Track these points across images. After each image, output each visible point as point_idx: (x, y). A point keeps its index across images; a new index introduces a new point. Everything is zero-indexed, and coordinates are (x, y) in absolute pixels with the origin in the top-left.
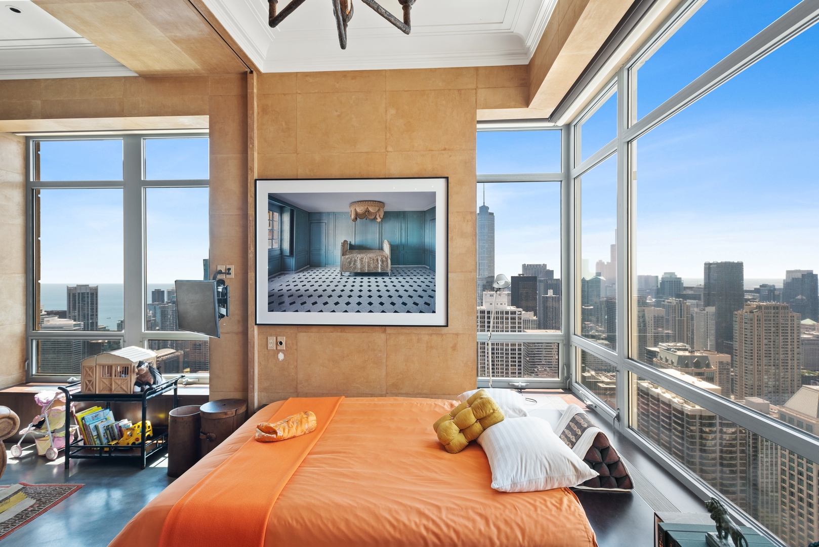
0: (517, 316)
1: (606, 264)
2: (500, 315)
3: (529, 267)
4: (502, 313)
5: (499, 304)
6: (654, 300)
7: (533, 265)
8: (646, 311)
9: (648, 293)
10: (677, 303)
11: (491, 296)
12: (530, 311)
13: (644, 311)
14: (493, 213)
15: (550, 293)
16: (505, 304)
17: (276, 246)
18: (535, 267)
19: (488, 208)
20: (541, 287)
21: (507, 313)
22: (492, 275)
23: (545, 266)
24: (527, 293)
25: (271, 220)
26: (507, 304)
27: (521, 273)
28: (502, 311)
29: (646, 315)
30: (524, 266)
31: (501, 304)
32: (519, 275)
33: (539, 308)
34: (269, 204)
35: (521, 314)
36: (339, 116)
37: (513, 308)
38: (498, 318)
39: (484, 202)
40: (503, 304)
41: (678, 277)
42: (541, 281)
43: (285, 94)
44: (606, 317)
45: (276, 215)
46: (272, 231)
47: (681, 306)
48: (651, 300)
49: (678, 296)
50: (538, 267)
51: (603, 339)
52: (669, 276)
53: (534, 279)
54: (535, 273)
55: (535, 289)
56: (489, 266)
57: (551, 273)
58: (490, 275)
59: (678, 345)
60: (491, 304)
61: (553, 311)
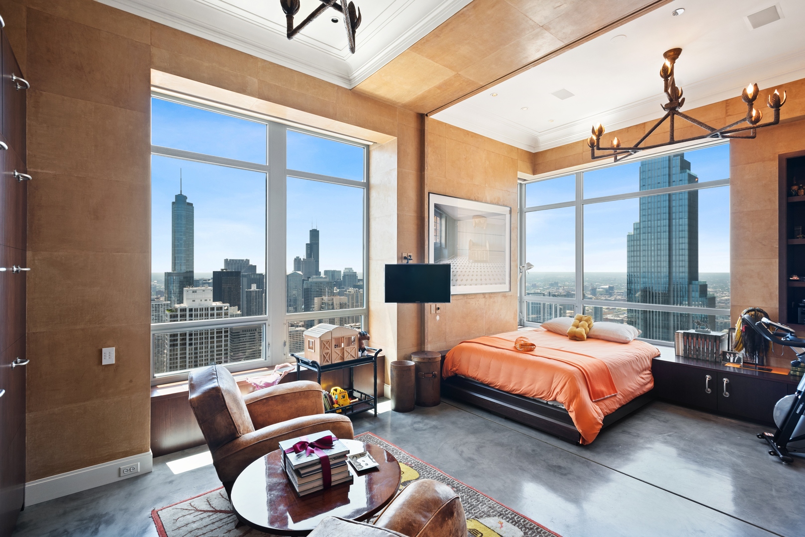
0: (223, 311)
1: (302, 260)
2: (204, 312)
3: (232, 262)
4: (207, 309)
5: (203, 300)
6: (338, 290)
7: (236, 260)
8: (334, 299)
9: (335, 284)
10: (354, 292)
11: (193, 292)
12: (234, 306)
13: (333, 300)
14: (192, 204)
15: (254, 287)
16: (210, 300)
17: (438, 241)
18: (238, 262)
19: (185, 198)
20: (244, 281)
21: (213, 309)
22: (191, 270)
23: (248, 261)
24: (229, 288)
25: (436, 222)
26: (212, 300)
27: (223, 268)
28: (206, 307)
29: (335, 303)
30: (226, 261)
31: (206, 300)
32: (222, 270)
33: (242, 303)
34: (435, 210)
35: (227, 309)
36: (465, 159)
37: (218, 304)
38: (202, 315)
39: (181, 191)
40: (208, 300)
41: (354, 271)
42: (245, 276)
43: (440, 136)
44: (303, 307)
45: (438, 219)
46: (436, 230)
47: (357, 294)
48: (337, 290)
49: (355, 286)
50: (241, 262)
51: (300, 326)
52: (347, 271)
53: (237, 274)
54: (238, 269)
55: (238, 284)
56: (188, 261)
57: (254, 268)
58: (188, 270)
59: (357, 324)
60: (194, 301)
61: (256, 304)
